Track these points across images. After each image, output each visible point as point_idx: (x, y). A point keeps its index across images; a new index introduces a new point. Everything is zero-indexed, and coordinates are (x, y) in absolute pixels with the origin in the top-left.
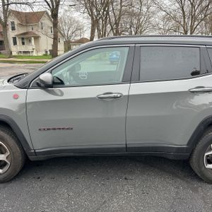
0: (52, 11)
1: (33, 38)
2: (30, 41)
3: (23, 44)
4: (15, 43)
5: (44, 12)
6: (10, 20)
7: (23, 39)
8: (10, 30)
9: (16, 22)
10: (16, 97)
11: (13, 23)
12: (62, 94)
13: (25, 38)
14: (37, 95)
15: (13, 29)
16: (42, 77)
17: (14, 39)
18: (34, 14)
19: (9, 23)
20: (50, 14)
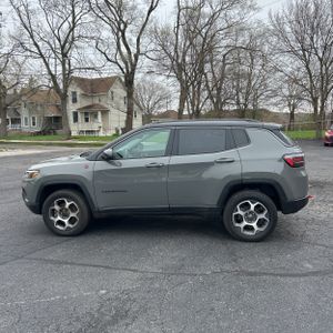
0: (126, 78)
1: (99, 113)
2: (96, 116)
3: (87, 120)
4: (76, 120)
5: (115, 77)
6: (71, 89)
7: (86, 114)
8: (70, 102)
9: (79, 92)
10: (87, 167)
11: (74, 93)
12: (121, 164)
13: (89, 113)
14: (102, 165)
15: (75, 101)
16: (106, 151)
17: (75, 114)
18: (101, 80)
19: (69, 93)
20: (123, 79)
